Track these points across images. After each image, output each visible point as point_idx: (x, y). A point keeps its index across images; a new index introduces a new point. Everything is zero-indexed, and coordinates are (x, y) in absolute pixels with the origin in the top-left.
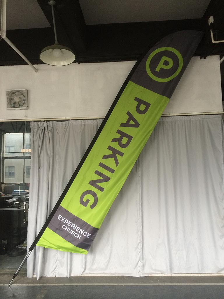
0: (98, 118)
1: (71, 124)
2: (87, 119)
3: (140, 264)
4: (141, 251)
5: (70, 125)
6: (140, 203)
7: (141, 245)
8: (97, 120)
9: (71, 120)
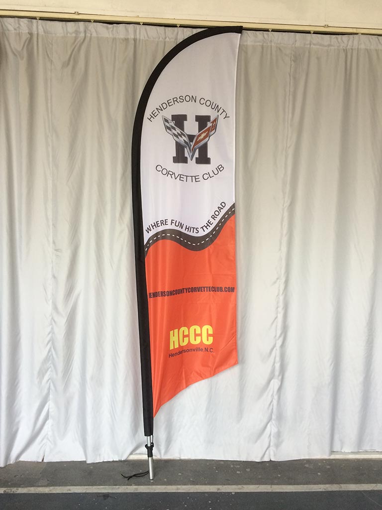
0: (178, 23)
1: (94, 34)
2: (144, 24)
3: (272, 428)
4: (276, 397)
5: (91, 37)
6: (283, 280)
7: (275, 383)
8: (176, 28)
9: (95, 21)
